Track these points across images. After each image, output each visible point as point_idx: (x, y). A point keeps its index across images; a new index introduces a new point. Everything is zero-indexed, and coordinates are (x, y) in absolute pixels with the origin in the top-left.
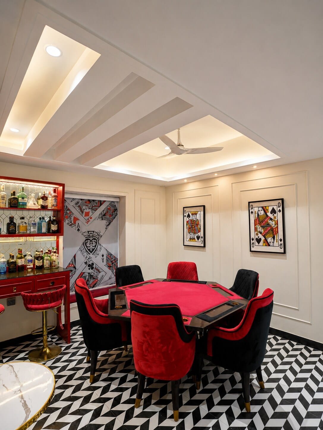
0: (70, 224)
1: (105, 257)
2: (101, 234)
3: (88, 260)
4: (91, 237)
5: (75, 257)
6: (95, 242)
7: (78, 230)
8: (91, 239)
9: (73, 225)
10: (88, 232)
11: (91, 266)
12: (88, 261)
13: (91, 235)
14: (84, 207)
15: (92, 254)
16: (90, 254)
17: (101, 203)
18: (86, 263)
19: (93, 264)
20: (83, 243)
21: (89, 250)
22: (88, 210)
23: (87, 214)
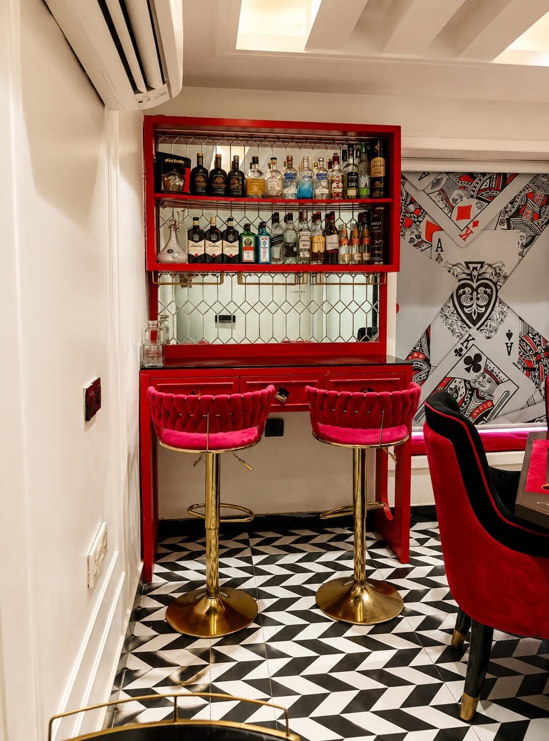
0: (416, 241)
1: (515, 339)
2: (506, 270)
3: (465, 344)
4: (475, 281)
5: (428, 332)
6: (485, 292)
7: (439, 259)
8: (475, 285)
9: (425, 246)
10: (467, 263)
11: (473, 363)
12: (463, 348)
13: (475, 273)
14: (455, 194)
15: (478, 329)
16: (470, 328)
17: (505, 179)
18: (458, 352)
19: (478, 357)
20: (452, 296)
21: (469, 316)
22: (465, 202)
23: (464, 213)
